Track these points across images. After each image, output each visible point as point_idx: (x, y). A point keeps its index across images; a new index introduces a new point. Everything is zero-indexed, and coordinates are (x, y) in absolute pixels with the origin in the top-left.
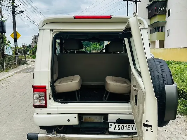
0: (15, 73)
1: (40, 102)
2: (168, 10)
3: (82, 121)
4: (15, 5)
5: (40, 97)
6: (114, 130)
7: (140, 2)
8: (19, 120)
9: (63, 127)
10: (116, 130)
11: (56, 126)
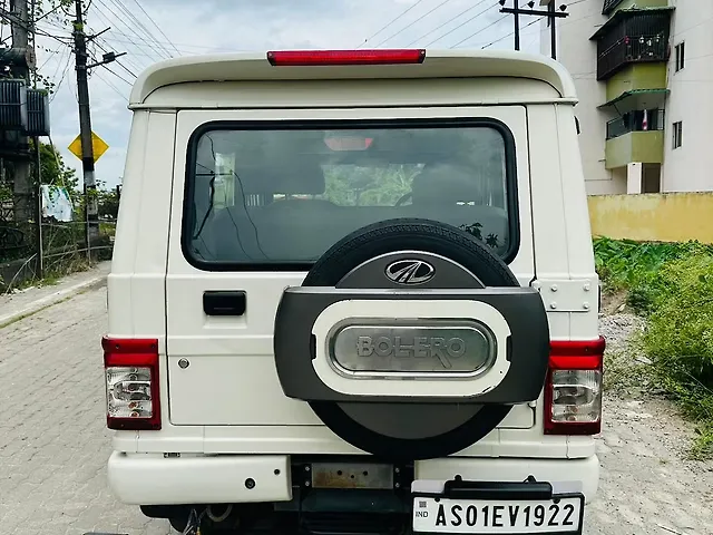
0: (81, 291)
1: (133, 405)
2: (677, 47)
3: (307, 484)
4: (86, 30)
5: (133, 387)
6: (437, 524)
7: (565, 15)
8: (73, 475)
9: (229, 509)
10: (445, 524)
11: (201, 507)
